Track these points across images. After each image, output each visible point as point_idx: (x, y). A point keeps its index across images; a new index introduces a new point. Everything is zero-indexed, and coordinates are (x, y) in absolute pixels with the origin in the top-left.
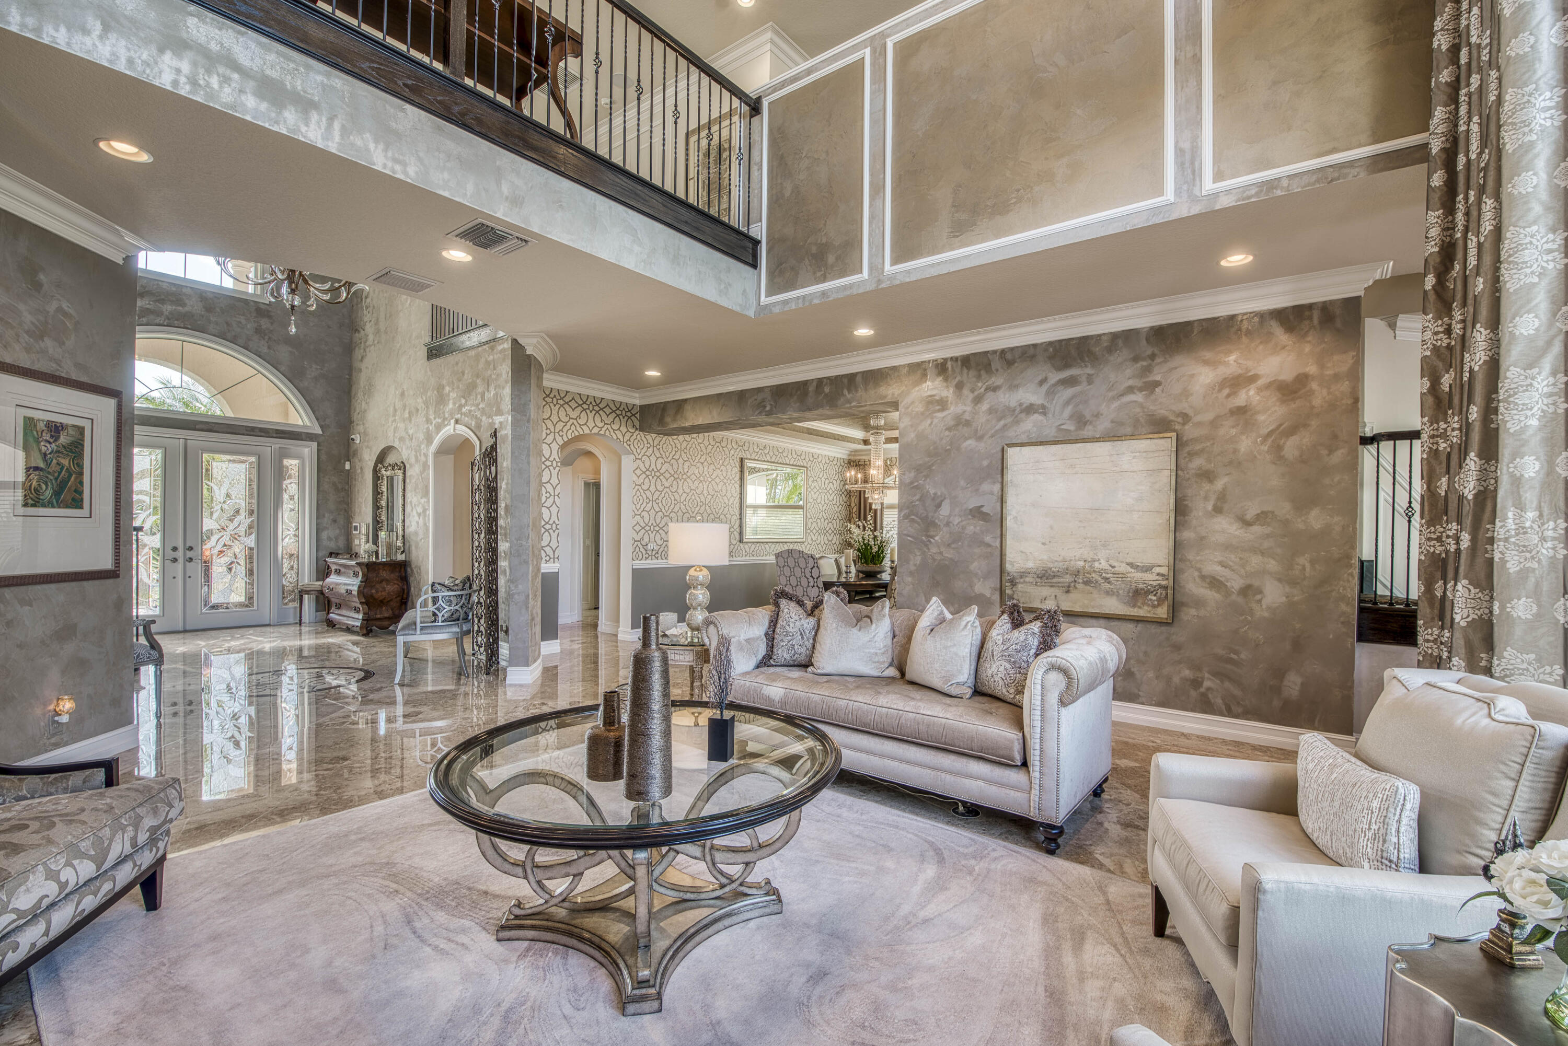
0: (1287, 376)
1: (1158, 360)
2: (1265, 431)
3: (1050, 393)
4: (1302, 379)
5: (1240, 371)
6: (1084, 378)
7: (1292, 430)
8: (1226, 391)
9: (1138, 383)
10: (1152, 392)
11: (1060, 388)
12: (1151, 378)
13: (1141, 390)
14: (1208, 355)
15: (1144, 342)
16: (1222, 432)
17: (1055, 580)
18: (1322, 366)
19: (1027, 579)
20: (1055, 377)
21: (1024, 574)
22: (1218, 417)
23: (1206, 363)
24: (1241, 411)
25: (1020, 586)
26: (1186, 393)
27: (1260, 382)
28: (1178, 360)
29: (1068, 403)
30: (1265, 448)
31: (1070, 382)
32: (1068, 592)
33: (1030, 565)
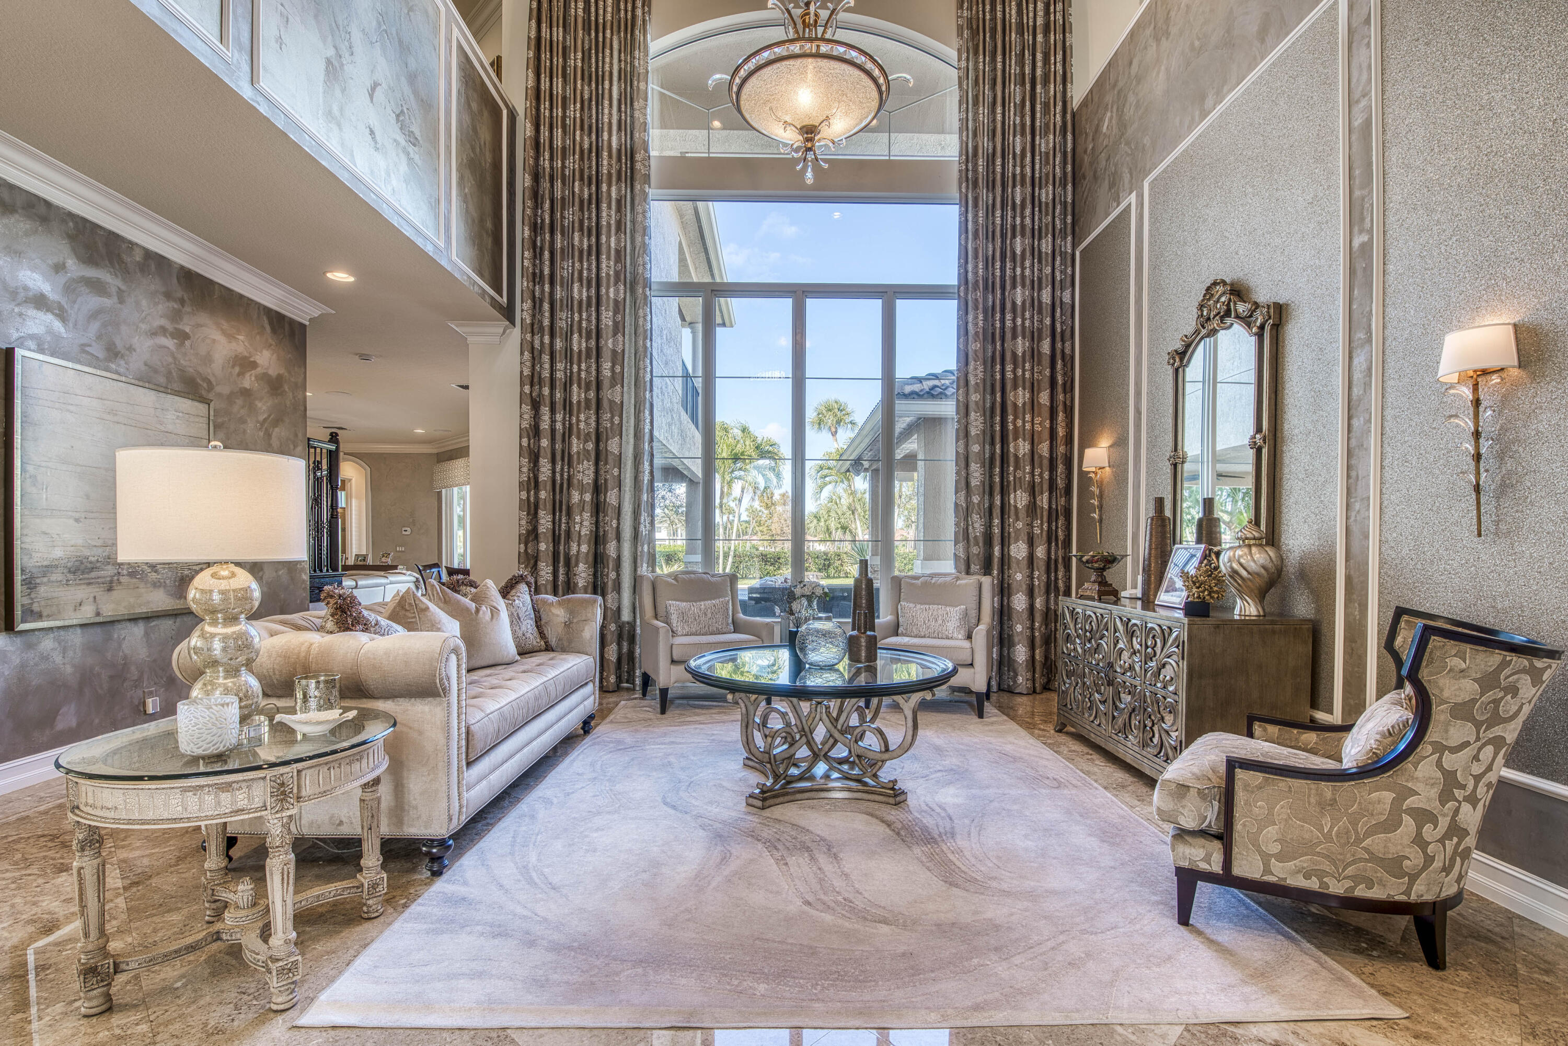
0: (273, 372)
1: (188, 309)
2: (261, 418)
3: (69, 289)
4: (280, 377)
5: (246, 354)
6: (114, 290)
7: (277, 422)
8: (237, 369)
9: (169, 326)
10: (182, 344)
11: (84, 289)
12: (180, 327)
13: (173, 336)
14: (225, 325)
15: (175, 281)
16: (235, 409)
17: (93, 575)
18: (289, 372)
19: (54, 577)
20: (75, 268)
21: (48, 569)
22: (232, 393)
23: (224, 333)
24: (246, 393)
25: (42, 590)
26: (207, 359)
27: (259, 370)
28: (203, 318)
29: (94, 315)
30: (261, 434)
31: (97, 287)
32: (110, 589)
33: (58, 553)
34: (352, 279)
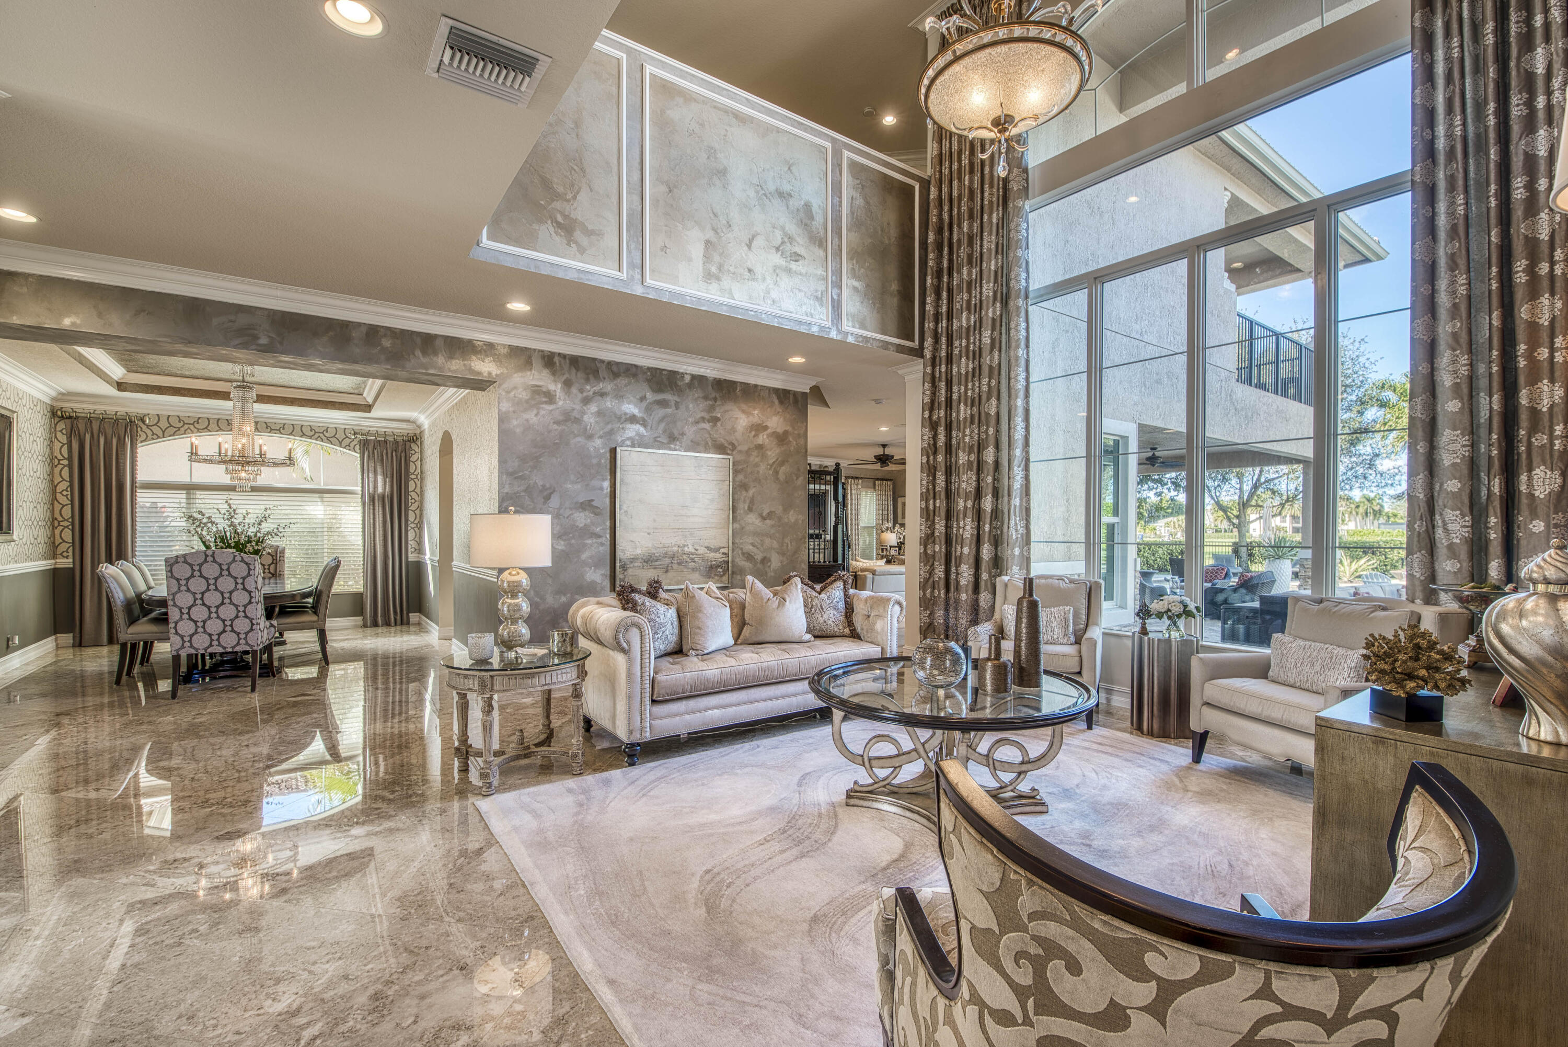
0: (780, 430)
1: (718, 403)
2: (771, 462)
3: (648, 410)
4: (786, 433)
5: (760, 422)
6: (673, 403)
7: (782, 463)
8: (753, 433)
9: (707, 416)
10: (715, 425)
11: (656, 407)
12: (714, 415)
13: (709, 421)
14: (744, 407)
15: (710, 387)
16: (752, 459)
17: (657, 563)
18: (793, 428)
19: (636, 564)
20: (650, 396)
21: (633, 560)
22: (749, 449)
23: (743, 412)
24: (760, 447)
25: (630, 570)
26: (733, 430)
27: (769, 431)
28: (729, 406)
29: (661, 420)
30: (771, 472)
31: (663, 404)
32: (667, 572)
33: (638, 551)
34: (803, 360)
